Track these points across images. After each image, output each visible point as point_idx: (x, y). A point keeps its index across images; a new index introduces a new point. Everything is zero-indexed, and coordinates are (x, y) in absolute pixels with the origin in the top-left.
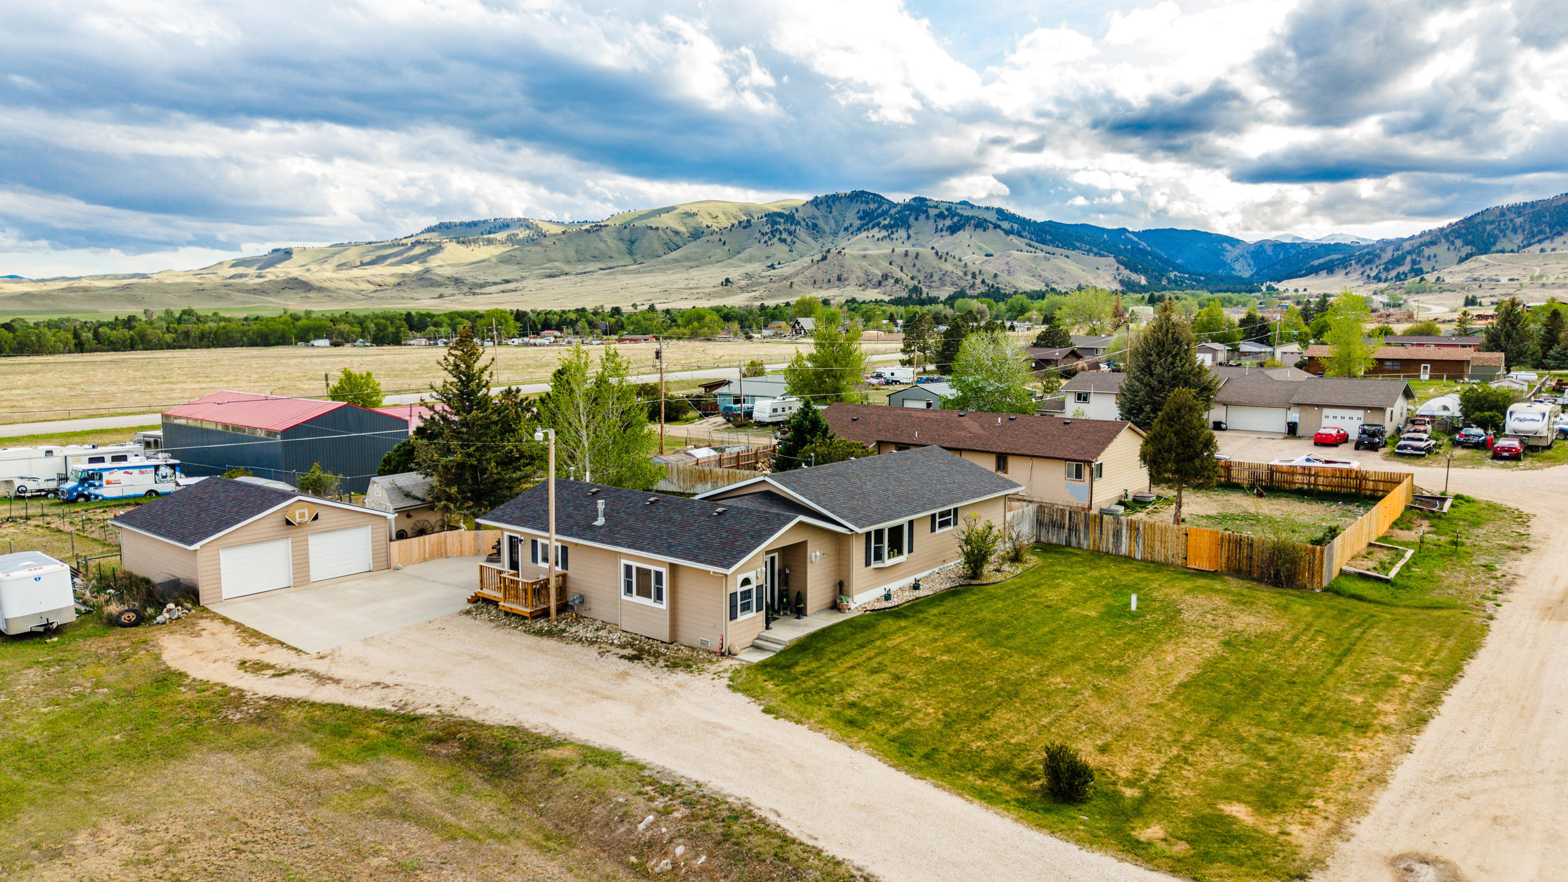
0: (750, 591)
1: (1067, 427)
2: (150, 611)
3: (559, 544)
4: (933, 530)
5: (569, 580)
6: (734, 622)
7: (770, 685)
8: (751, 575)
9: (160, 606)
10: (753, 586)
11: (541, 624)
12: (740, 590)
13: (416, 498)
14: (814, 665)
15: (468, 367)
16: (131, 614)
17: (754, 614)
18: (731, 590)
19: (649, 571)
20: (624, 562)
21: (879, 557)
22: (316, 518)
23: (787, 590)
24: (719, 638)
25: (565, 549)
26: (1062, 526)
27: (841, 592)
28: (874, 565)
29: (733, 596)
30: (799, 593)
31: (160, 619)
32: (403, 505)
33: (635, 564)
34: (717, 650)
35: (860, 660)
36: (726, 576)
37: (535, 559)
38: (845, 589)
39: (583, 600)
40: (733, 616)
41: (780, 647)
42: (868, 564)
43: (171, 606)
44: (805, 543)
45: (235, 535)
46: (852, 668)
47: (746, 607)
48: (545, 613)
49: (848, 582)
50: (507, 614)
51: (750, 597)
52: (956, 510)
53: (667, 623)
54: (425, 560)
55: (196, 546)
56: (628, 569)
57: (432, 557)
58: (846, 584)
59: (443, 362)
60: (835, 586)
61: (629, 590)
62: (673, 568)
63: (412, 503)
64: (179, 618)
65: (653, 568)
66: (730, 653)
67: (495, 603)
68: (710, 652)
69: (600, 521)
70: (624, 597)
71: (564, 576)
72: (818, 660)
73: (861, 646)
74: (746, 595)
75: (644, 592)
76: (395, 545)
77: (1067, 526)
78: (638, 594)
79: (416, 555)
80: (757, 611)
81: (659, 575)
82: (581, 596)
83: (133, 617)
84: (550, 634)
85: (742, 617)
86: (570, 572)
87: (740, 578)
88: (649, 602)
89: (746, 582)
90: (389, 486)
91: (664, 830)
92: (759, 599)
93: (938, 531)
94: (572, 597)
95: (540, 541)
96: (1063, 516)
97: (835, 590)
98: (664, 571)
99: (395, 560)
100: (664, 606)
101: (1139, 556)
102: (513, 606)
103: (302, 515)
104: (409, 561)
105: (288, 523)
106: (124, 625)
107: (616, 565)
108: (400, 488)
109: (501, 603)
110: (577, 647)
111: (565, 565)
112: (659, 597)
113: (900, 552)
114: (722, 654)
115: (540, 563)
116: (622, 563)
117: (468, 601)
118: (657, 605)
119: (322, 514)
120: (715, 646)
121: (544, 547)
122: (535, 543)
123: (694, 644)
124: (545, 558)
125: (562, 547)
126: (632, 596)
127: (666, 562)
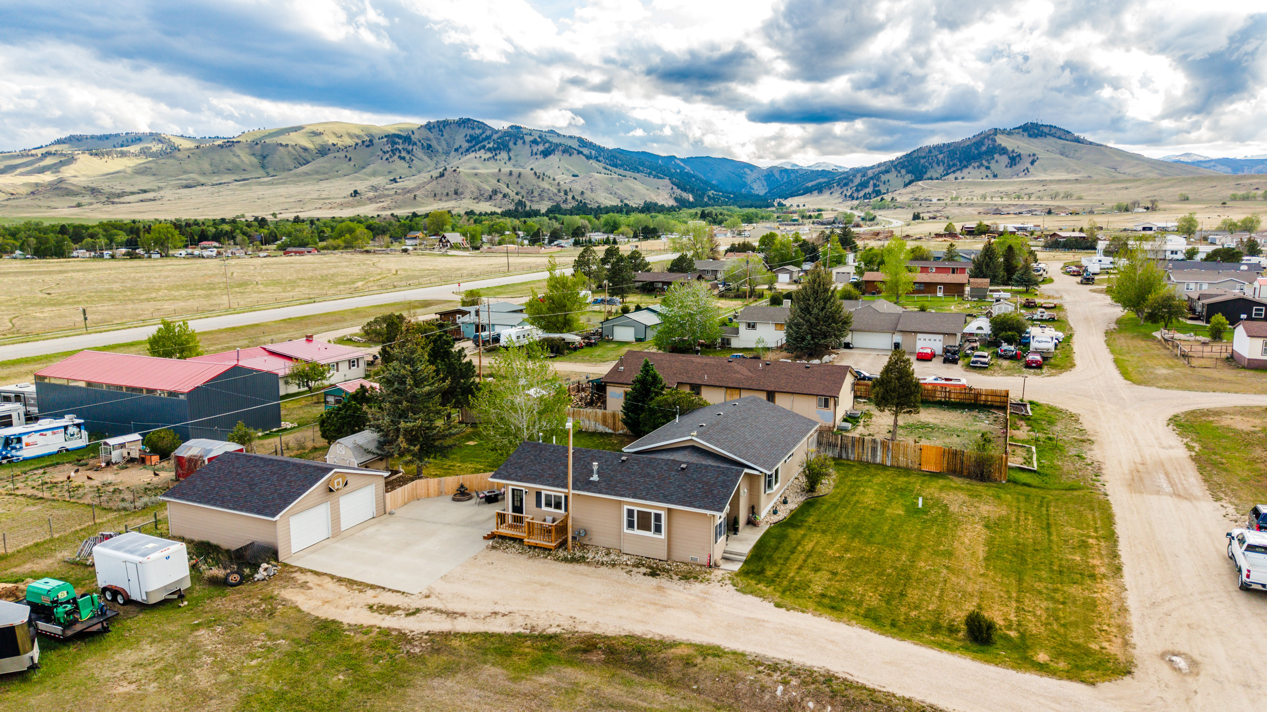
0: (721, 523)
2: (247, 571)
5: (571, 519)
6: (716, 544)
9: (255, 567)
11: (561, 553)
14: (776, 569)
16: (236, 576)
17: (723, 537)
18: (716, 524)
19: (649, 514)
21: (770, 486)
22: (346, 484)
24: (708, 556)
26: (835, 445)
27: (753, 513)
30: (735, 518)
31: (257, 576)
33: (636, 509)
34: (708, 564)
35: (800, 562)
36: (714, 516)
37: (539, 504)
38: (755, 510)
39: (586, 533)
40: (716, 541)
41: (744, 558)
42: (766, 492)
43: (264, 565)
45: (300, 504)
46: (800, 568)
47: (721, 534)
50: (530, 547)
51: (722, 527)
53: (664, 548)
54: (405, 504)
55: (277, 518)
56: (630, 513)
57: (409, 501)
61: (631, 525)
65: (653, 511)
66: (716, 566)
67: (521, 541)
68: (701, 566)
69: (595, 478)
70: (626, 531)
72: (775, 565)
73: (792, 552)
75: (644, 527)
76: (388, 495)
78: (639, 529)
79: (400, 501)
80: (724, 534)
81: (658, 517)
82: (585, 530)
83: (238, 577)
85: (719, 540)
88: (650, 535)
89: (720, 517)
90: (352, 445)
91: (794, 694)
93: (787, 461)
94: (579, 532)
95: (543, 493)
96: (836, 439)
99: (390, 507)
100: (663, 536)
101: (889, 464)
102: (538, 542)
103: (338, 483)
104: (396, 506)
105: (329, 489)
106: (233, 585)
107: (619, 509)
108: (358, 446)
109: (526, 540)
110: (601, 569)
112: (658, 529)
113: (777, 480)
114: (710, 567)
115: (544, 508)
116: (626, 507)
117: (485, 538)
118: (657, 536)
119: (350, 479)
120: (705, 561)
121: (547, 496)
122: (539, 494)
123: (686, 561)
124: (548, 504)
125: (565, 496)
126: (634, 530)
127: (664, 507)
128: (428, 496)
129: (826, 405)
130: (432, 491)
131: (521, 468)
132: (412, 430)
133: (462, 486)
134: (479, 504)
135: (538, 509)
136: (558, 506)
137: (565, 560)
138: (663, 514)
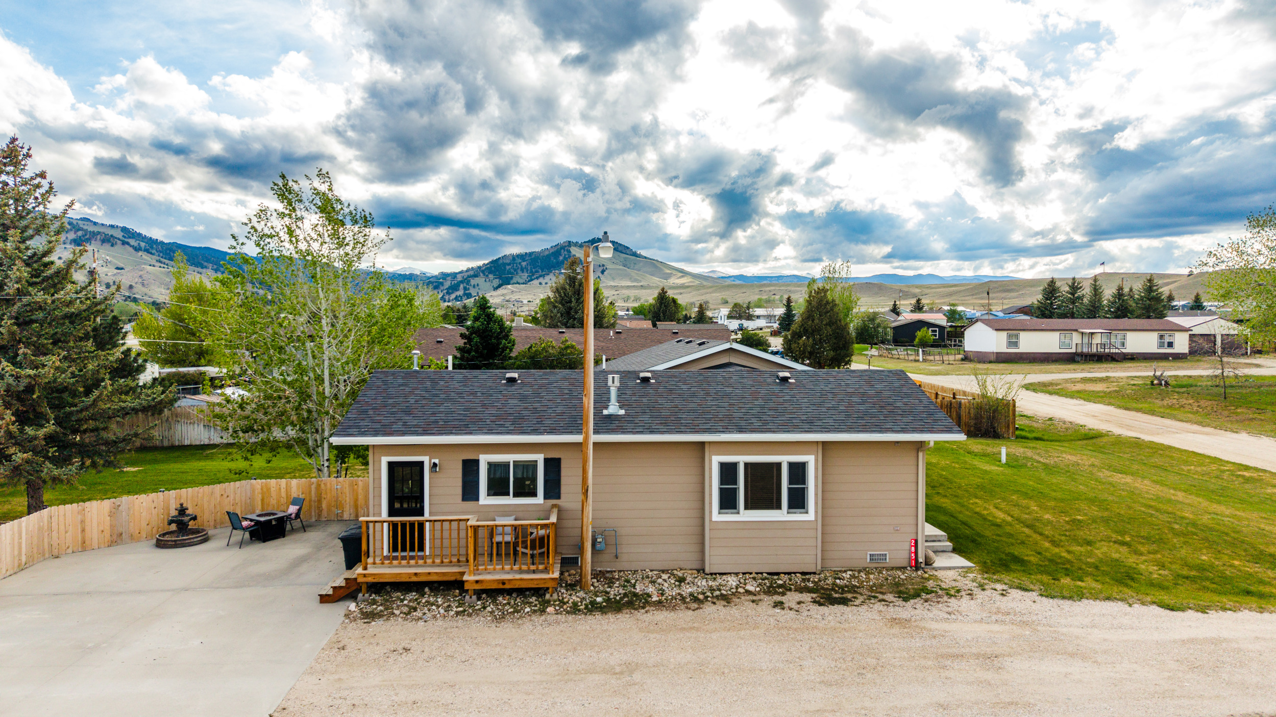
3: (537, 457)
5: (564, 515)
19: (776, 465)
20: (719, 458)
24: (908, 546)
25: (553, 463)
33: (741, 459)
34: (905, 561)
37: (470, 492)
39: (606, 543)
41: (949, 545)
50: (479, 593)
53: (813, 540)
56: (728, 471)
61: (728, 502)
62: (824, 452)
65: (785, 459)
66: (926, 563)
67: (451, 585)
69: (613, 409)
70: (716, 515)
71: (556, 510)
75: (762, 501)
78: (751, 506)
81: (798, 472)
82: (603, 536)
86: (567, 502)
88: (781, 515)
95: (484, 460)
98: (812, 457)
100: (811, 515)
102: (500, 577)
107: (698, 467)
109: (464, 579)
111: (556, 491)
112: (798, 501)
114: (918, 567)
115: (485, 499)
116: (715, 461)
117: (324, 599)
118: (798, 517)
120: (899, 558)
121: (492, 466)
122: (470, 468)
123: (862, 564)
124: (498, 487)
125: (547, 461)
126: (738, 513)
127: (817, 442)
128: (84, 547)
130: (94, 534)
131: (408, 412)
132: (30, 389)
133: (182, 511)
134: (241, 544)
135: (470, 505)
136: (525, 489)
137: (593, 608)
138: (810, 460)
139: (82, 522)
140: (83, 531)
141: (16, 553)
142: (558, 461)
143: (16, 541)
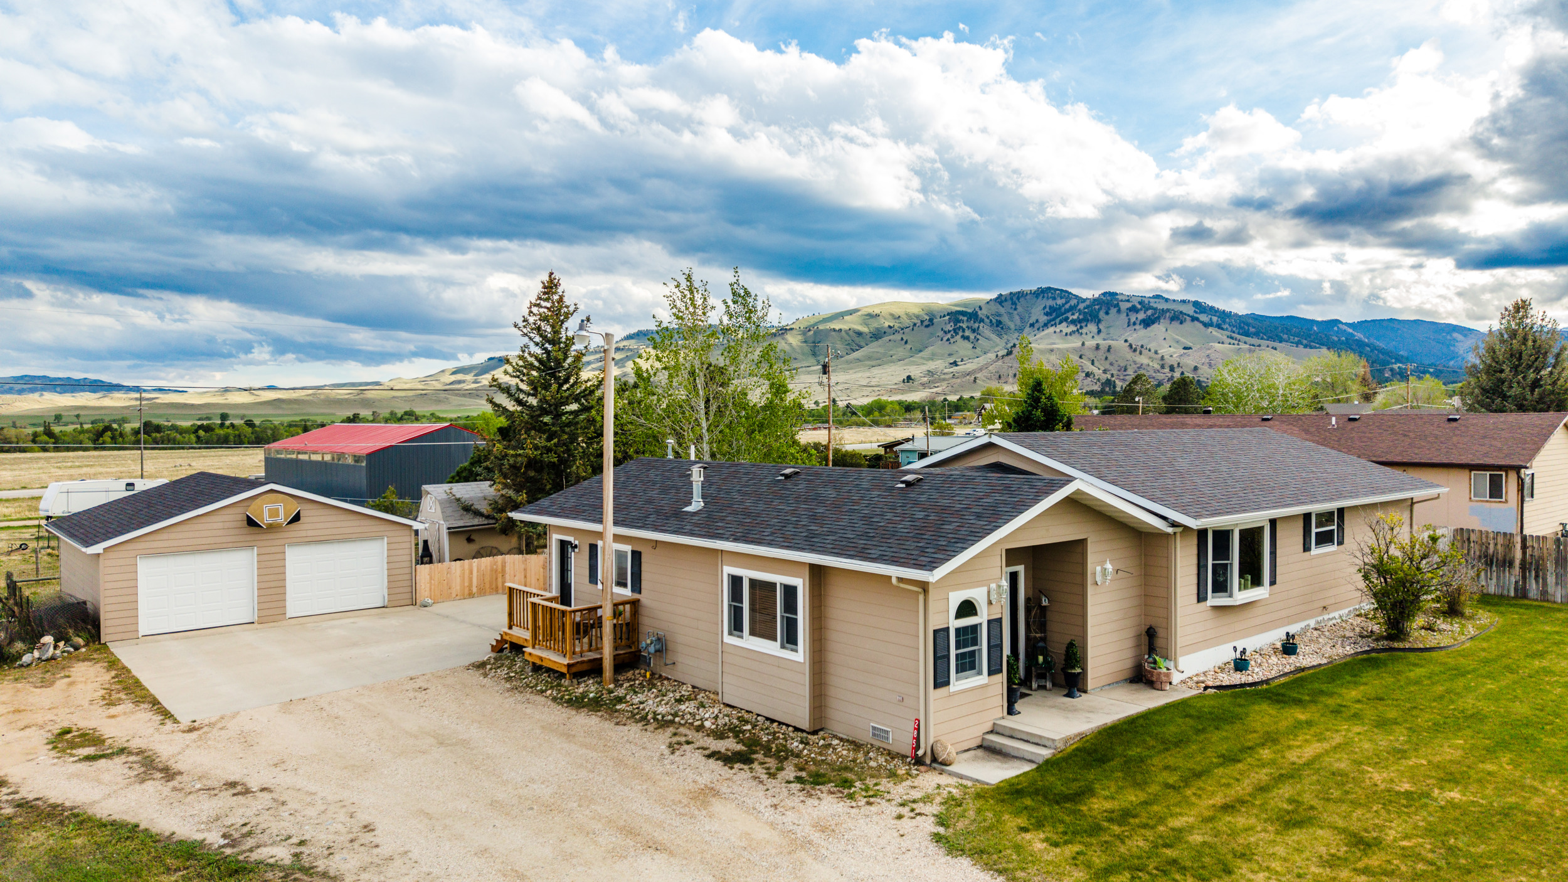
0: (975, 628)
1: (1454, 424)
2: (19, 646)
3: (627, 548)
4: (1306, 548)
5: (643, 611)
6: (942, 691)
7: (1036, 842)
8: (978, 595)
9: (32, 639)
10: (981, 619)
11: (589, 688)
12: (955, 624)
13: (478, 513)
14: (1132, 797)
15: (556, 332)
17: (983, 679)
18: (935, 623)
19: (773, 585)
20: (729, 570)
21: (1221, 587)
22: (297, 518)
23: (1044, 639)
24: (911, 726)
25: (637, 556)
26: (1507, 563)
27: (1152, 649)
28: (1213, 600)
29: (941, 634)
30: (1071, 645)
31: (27, 658)
32: (461, 523)
33: (748, 574)
34: (907, 750)
35: (1243, 788)
36: (924, 586)
37: (593, 578)
38: (1159, 642)
39: (662, 646)
40: (941, 681)
41: (1045, 753)
42: (1201, 597)
43: (48, 639)
44: (1082, 543)
45: (164, 536)
46: (1227, 808)
47: (967, 664)
48: (594, 669)
49: (1167, 628)
50: (537, 668)
51: (975, 641)
52: (1341, 511)
53: (805, 691)
54: (471, 595)
55: (98, 548)
56: (736, 586)
57: (482, 592)
58: (1161, 633)
59: (521, 324)
60: (1138, 636)
61: (736, 626)
62: (817, 573)
63: (477, 521)
64: (53, 658)
65: (779, 579)
66: (934, 759)
67: (520, 652)
68: (892, 755)
69: (697, 504)
70: (728, 639)
71: (635, 604)
72: (1140, 785)
73: (1229, 759)
74: (968, 636)
75: (762, 630)
76: (424, 570)
77: (1517, 563)
78: (753, 633)
79: (457, 587)
80: (990, 673)
81: (790, 596)
82: (659, 639)
84: (595, 705)
85: (959, 684)
86: (645, 598)
87: (956, 598)
88: (771, 648)
89: (967, 608)
90: (444, 496)
92: (995, 647)
93: (1315, 551)
94: (646, 642)
95: (600, 546)
96: (1509, 546)
97: (1138, 646)
98: (800, 583)
99: (424, 594)
100: (800, 655)
102: (544, 654)
103: (274, 513)
104: (444, 595)
105: (251, 522)
107: (716, 574)
108: (458, 500)
109: (528, 650)
110: (634, 730)
111: (637, 587)
112: (791, 639)
113: (1257, 582)
114: (919, 761)
115: (600, 584)
116: (726, 570)
117: (493, 648)
118: (787, 654)
119: (307, 513)
120: (902, 741)
122: (593, 552)
123: (866, 737)
125: (633, 552)
126: (742, 637)
127: (803, 564)
129: (1496, 491)
135: (592, 586)
138: (801, 586)
139: (525, 570)
140: (525, 577)
141: (466, 584)
142: (640, 553)
143: (467, 572)
